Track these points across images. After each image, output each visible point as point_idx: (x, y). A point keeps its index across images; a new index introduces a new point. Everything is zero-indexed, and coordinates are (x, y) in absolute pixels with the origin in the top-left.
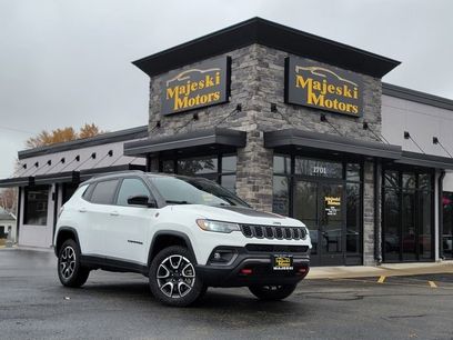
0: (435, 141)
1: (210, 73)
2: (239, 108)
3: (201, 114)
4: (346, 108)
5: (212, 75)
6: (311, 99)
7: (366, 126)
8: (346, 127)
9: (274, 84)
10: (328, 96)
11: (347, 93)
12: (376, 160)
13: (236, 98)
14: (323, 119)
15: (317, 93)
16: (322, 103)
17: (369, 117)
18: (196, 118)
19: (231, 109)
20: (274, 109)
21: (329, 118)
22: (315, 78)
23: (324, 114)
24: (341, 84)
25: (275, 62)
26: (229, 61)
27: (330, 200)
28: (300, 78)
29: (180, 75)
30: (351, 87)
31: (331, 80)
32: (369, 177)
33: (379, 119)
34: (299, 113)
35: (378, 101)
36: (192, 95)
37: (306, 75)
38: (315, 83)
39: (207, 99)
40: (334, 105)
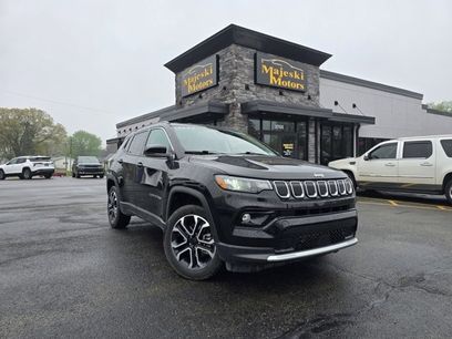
0: (354, 106)
1: (206, 67)
2: (225, 88)
3: (203, 94)
4: (296, 86)
5: (208, 68)
6: (272, 80)
7: (309, 98)
8: (296, 98)
9: (246, 71)
11: (296, 76)
12: (316, 119)
13: (223, 82)
14: (281, 94)
15: (277, 77)
16: (280, 83)
17: (311, 92)
18: (201, 97)
19: (220, 89)
20: (247, 88)
21: (285, 93)
22: (275, 67)
23: (281, 90)
24: (293, 71)
25: (247, 57)
26: (218, 58)
27: (286, 146)
28: (265, 67)
29: (190, 71)
30: (299, 72)
31: (286, 68)
32: (312, 130)
33: (318, 93)
34: (265, 90)
35: (317, 82)
36: (198, 82)
37: (269, 65)
38: (276, 70)
39: (205, 84)
40: (288, 84)
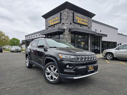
0: (101, 31)
1: (57, 16)
2: (63, 24)
3: (55, 26)
4: (85, 24)
5: (57, 17)
7: (89, 28)
8: (85, 28)
9: (71, 18)
10: (82, 21)
11: (86, 21)
12: (91, 35)
13: (63, 22)
14: (81, 26)
15: (80, 20)
17: (90, 26)
18: (54, 26)
19: (61, 24)
20: (71, 23)
21: (82, 26)
22: (79, 17)
23: (81, 25)
24: (84, 19)
25: (71, 13)
26: (61, 13)
27: (82, 43)
28: (76, 17)
30: (86, 19)
32: (90, 38)
33: (91, 27)
34: (76, 25)
35: (91, 23)
36: (53, 22)
38: (79, 18)
39: (56, 22)
40: (83, 23)
